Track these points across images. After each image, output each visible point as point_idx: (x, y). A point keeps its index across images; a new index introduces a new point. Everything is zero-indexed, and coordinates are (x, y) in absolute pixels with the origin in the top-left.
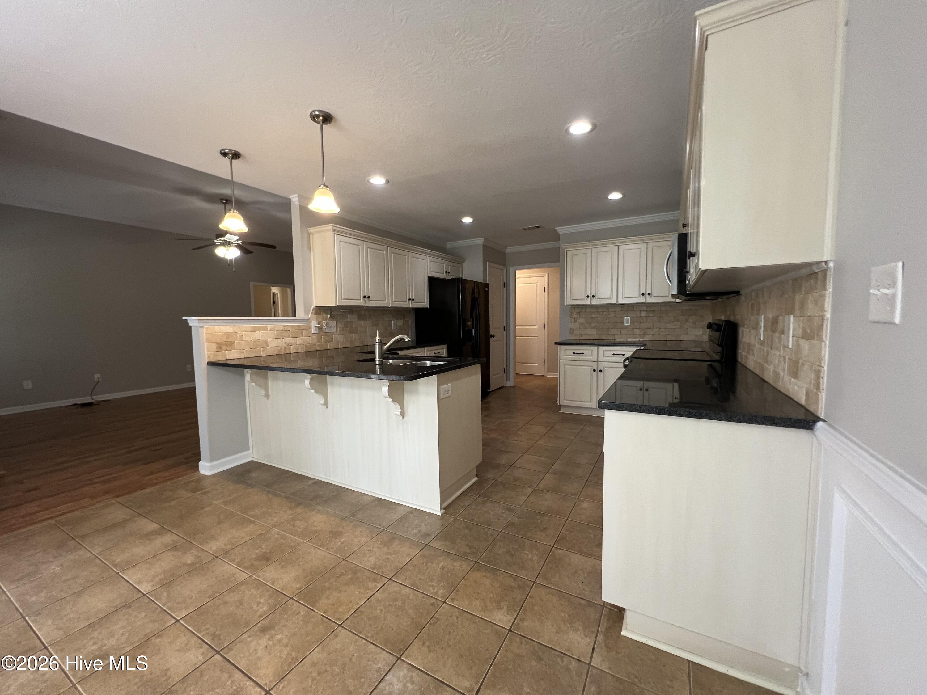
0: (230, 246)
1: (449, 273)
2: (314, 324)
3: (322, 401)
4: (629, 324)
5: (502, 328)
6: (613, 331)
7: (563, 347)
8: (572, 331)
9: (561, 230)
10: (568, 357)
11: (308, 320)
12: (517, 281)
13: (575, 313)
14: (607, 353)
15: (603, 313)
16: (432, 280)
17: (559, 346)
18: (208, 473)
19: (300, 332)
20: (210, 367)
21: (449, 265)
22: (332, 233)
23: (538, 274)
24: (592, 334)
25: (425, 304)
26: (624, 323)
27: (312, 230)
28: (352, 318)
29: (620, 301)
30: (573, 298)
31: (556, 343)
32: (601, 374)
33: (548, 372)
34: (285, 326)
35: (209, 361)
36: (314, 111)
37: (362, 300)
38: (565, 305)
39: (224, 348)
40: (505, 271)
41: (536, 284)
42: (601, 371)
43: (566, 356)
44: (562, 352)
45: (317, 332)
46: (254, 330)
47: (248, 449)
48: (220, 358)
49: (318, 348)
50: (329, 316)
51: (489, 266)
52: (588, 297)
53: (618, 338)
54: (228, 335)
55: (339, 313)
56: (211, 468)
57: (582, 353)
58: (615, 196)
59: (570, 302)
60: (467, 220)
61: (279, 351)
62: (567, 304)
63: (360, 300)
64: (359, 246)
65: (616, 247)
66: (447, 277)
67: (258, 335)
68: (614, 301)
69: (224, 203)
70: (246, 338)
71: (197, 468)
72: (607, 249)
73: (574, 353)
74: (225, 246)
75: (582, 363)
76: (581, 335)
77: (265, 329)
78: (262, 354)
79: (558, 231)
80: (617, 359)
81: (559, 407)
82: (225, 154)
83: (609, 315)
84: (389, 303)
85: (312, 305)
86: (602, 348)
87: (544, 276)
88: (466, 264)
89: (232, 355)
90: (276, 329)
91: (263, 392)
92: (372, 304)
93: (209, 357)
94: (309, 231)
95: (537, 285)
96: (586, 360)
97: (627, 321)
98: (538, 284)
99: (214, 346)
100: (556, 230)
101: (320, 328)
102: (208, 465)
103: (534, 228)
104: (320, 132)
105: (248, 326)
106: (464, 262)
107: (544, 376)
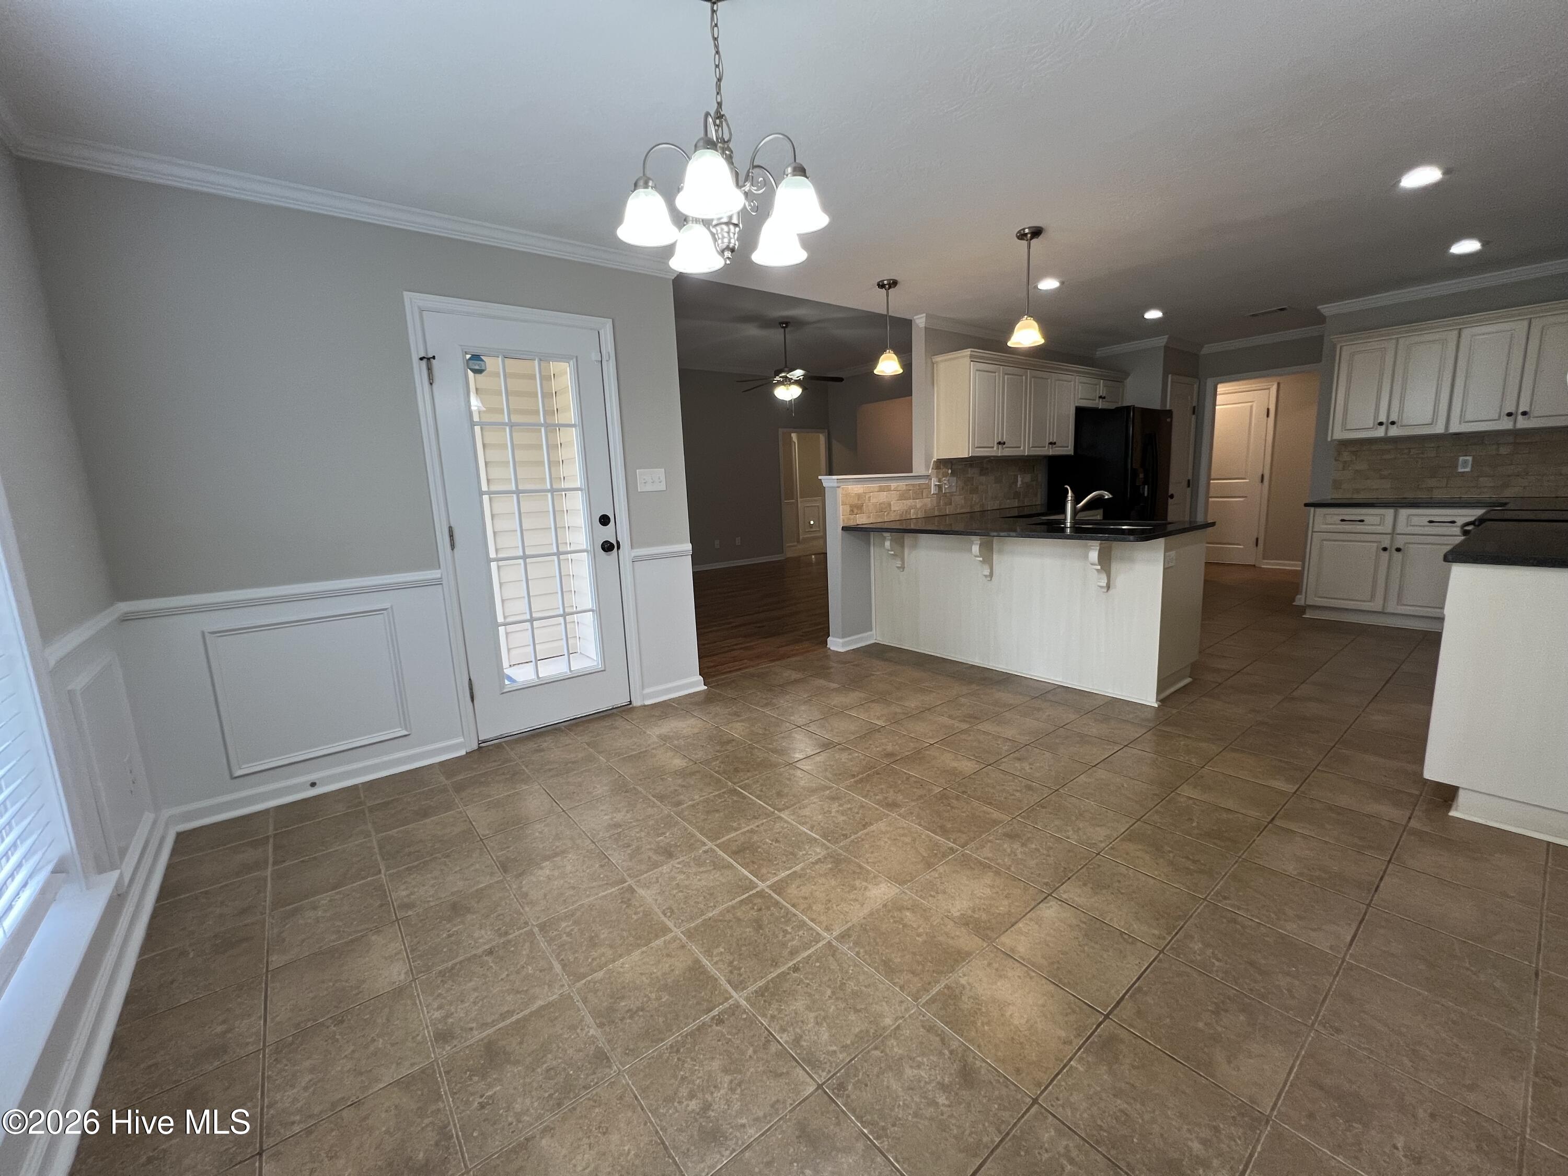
0: (790, 385)
1: (1104, 398)
2: (934, 482)
3: (987, 572)
4: (1468, 469)
5: (1185, 483)
6: (1432, 482)
7: (1320, 511)
8: (1337, 484)
9: (1327, 309)
10: (1329, 526)
11: (928, 477)
12: (1219, 399)
13: (1345, 454)
14: (1415, 520)
15: (1410, 452)
16: (1080, 411)
17: (1312, 509)
18: (841, 650)
19: (920, 492)
20: (845, 533)
21: (1104, 386)
22: (968, 360)
23: (1254, 386)
24: (1382, 488)
25: (1069, 450)
26: (1456, 467)
27: (938, 358)
28: (972, 472)
29: (1455, 428)
30: (1348, 427)
31: (1306, 505)
32: (1398, 556)
33: (1264, 559)
34: (907, 485)
35: (845, 525)
36: (1024, 229)
37: (995, 448)
38: (1329, 439)
39: (855, 511)
40: (1196, 386)
41: (1250, 404)
42: (1398, 550)
43: (1326, 526)
44: (1319, 519)
45: (937, 492)
46: (881, 490)
47: (871, 630)
48: (852, 523)
49: (937, 513)
50: (950, 471)
51: (1172, 382)
52: (1381, 424)
53: (1438, 495)
54: (859, 496)
55: (960, 467)
56: (844, 645)
57: (1362, 521)
58: (1467, 247)
59: (1338, 433)
60: (1153, 314)
61: (901, 515)
62: (1335, 438)
63: (993, 447)
64: (1022, 376)
65: (1456, 332)
66: (1101, 405)
67: (883, 497)
68: (1439, 429)
69: (783, 327)
70: (873, 500)
71: (825, 643)
72: (1437, 336)
73: (1343, 520)
74: (784, 385)
75: (1359, 537)
76: (1358, 491)
77: (888, 489)
78: (886, 519)
79: (1322, 311)
80: (1440, 529)
81: (1303, 609)
82: (881, 285)
83: (1423, 453)
84: (1025, 450)
85: (932, 457)
86: (1404, 513)
87: (1269, 389)
88: (1129, 381)
89: (862, 520)
90: (899, 489)
91: (899, 564)
92: (1007, 452)
93: (843, 520)
94: (934, 360)
95: (1251, 407)
96: (1370, 531)
97: (1465, 464)
98: (1255, 404)
99: (848, 508)
100: (1318, 311)
101: (940, 487)
102: (841, 641)
103: (1275, 311)
104: (1026, 250)
105: (875, 486)
106: (1125, 379)
107: (1254, 566)
